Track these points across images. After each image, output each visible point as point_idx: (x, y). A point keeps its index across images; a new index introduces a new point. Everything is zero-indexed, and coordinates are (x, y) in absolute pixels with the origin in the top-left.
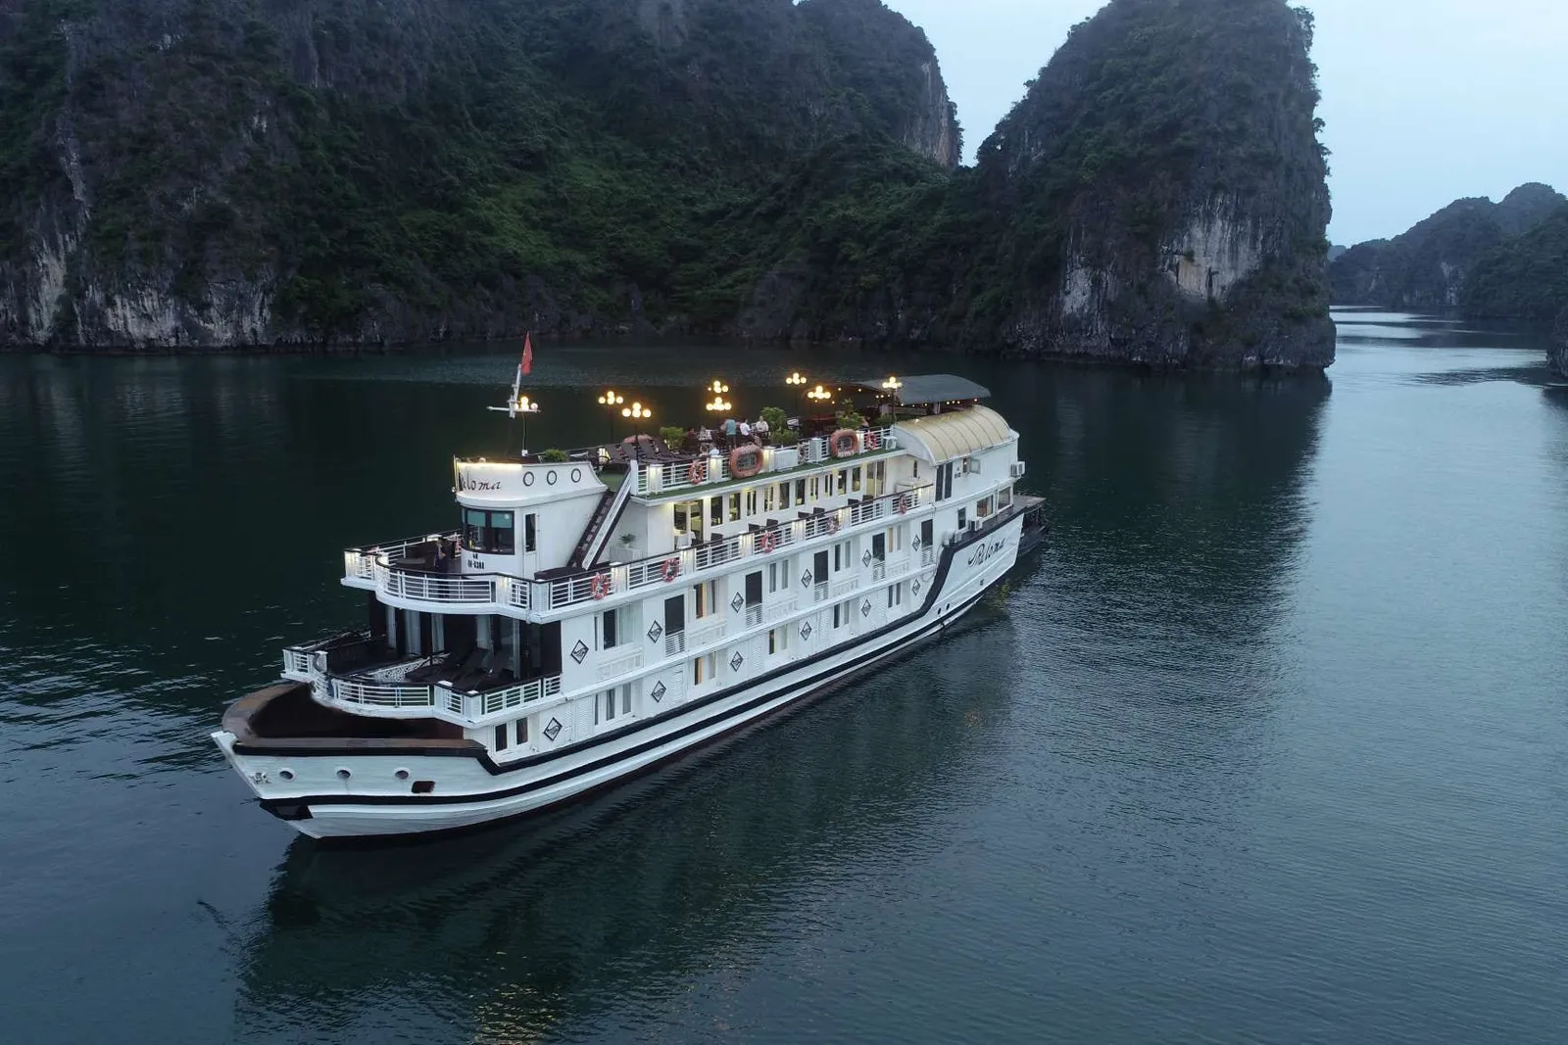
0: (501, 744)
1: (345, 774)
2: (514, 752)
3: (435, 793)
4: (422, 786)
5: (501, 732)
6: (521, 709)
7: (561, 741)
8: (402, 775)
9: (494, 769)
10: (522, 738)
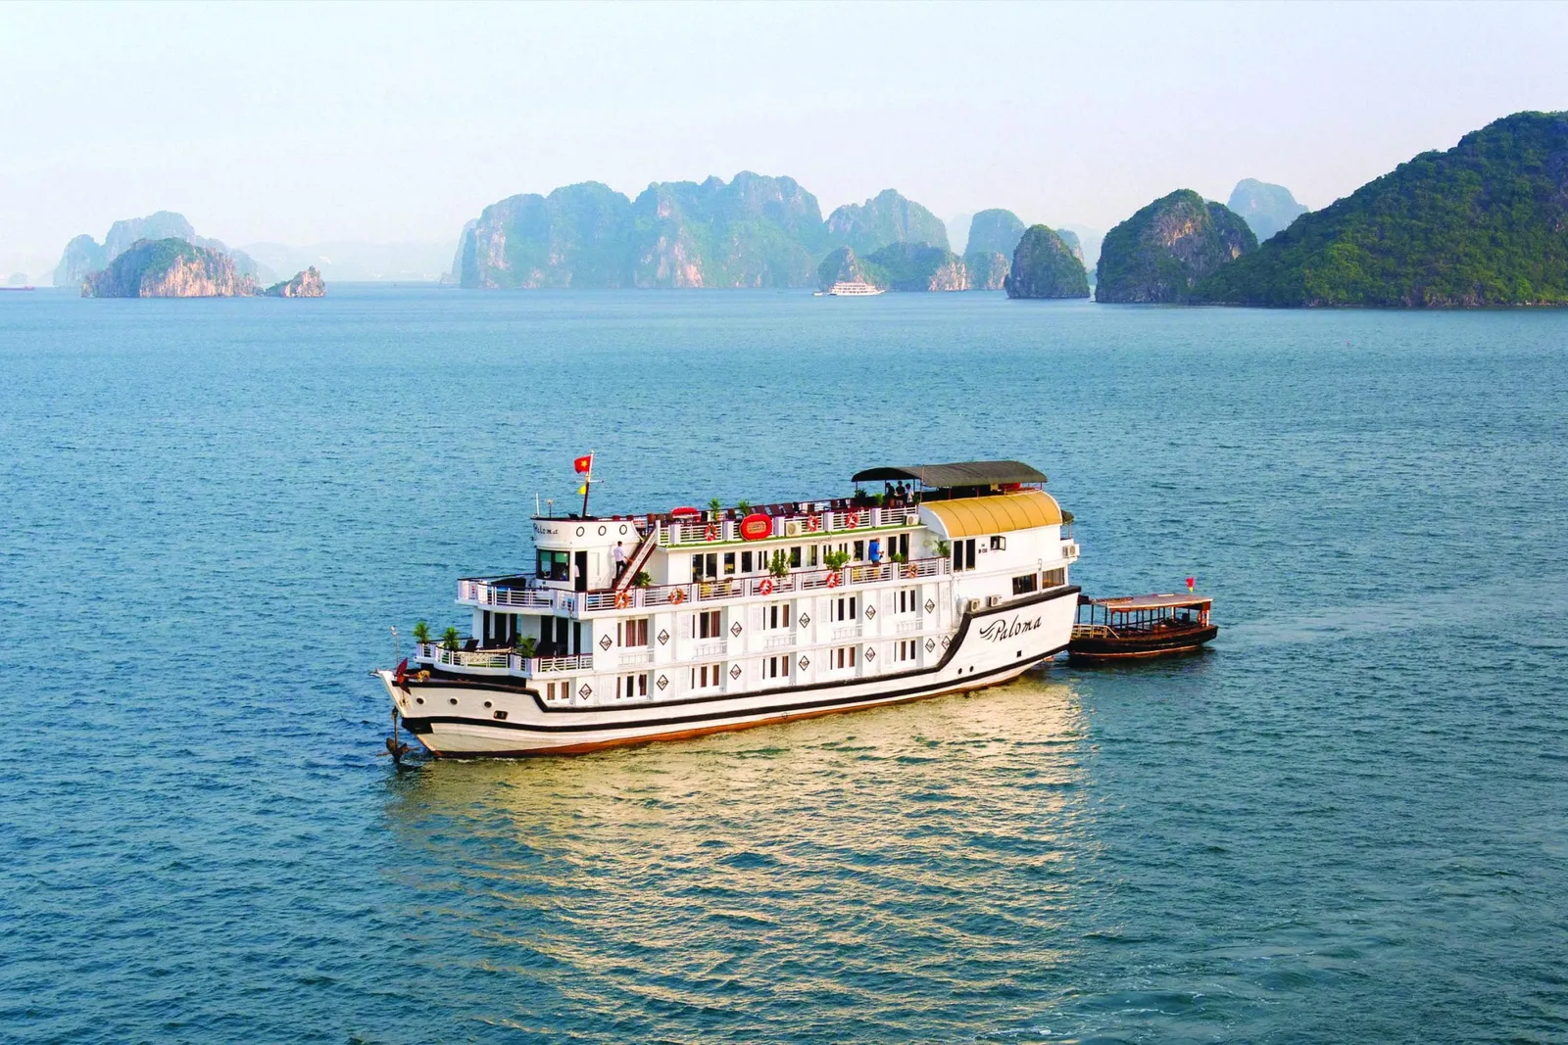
0: (551, 696)
1: (454, 702)
2: (559, 701)
3: (509, 720)
4: (501, 714)
5: (551, 687)
6: (566, 674)
7: (590, 703)
8: (488, 705)
9: (544, 709)
10: (565, 694)
